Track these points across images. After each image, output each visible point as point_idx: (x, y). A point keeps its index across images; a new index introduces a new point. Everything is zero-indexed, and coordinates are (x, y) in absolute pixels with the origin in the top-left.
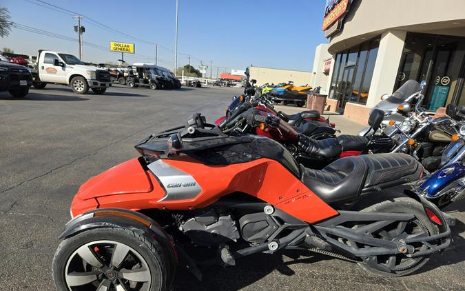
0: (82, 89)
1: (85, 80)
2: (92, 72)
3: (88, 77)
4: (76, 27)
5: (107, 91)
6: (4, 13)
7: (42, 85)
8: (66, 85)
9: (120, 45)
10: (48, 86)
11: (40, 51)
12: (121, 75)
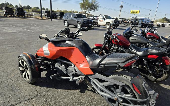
0: (109, 27)
1: (110, 24)
2: (113, 21)
3: (111, 23)
4: (120, 6)
5: (117, 28)
6: (99, 4)
7: (99, 26)
8: (104, 26)
9: (134, 11)
10: (101, 26)
11: (100, 15)
12: (128, 22)
